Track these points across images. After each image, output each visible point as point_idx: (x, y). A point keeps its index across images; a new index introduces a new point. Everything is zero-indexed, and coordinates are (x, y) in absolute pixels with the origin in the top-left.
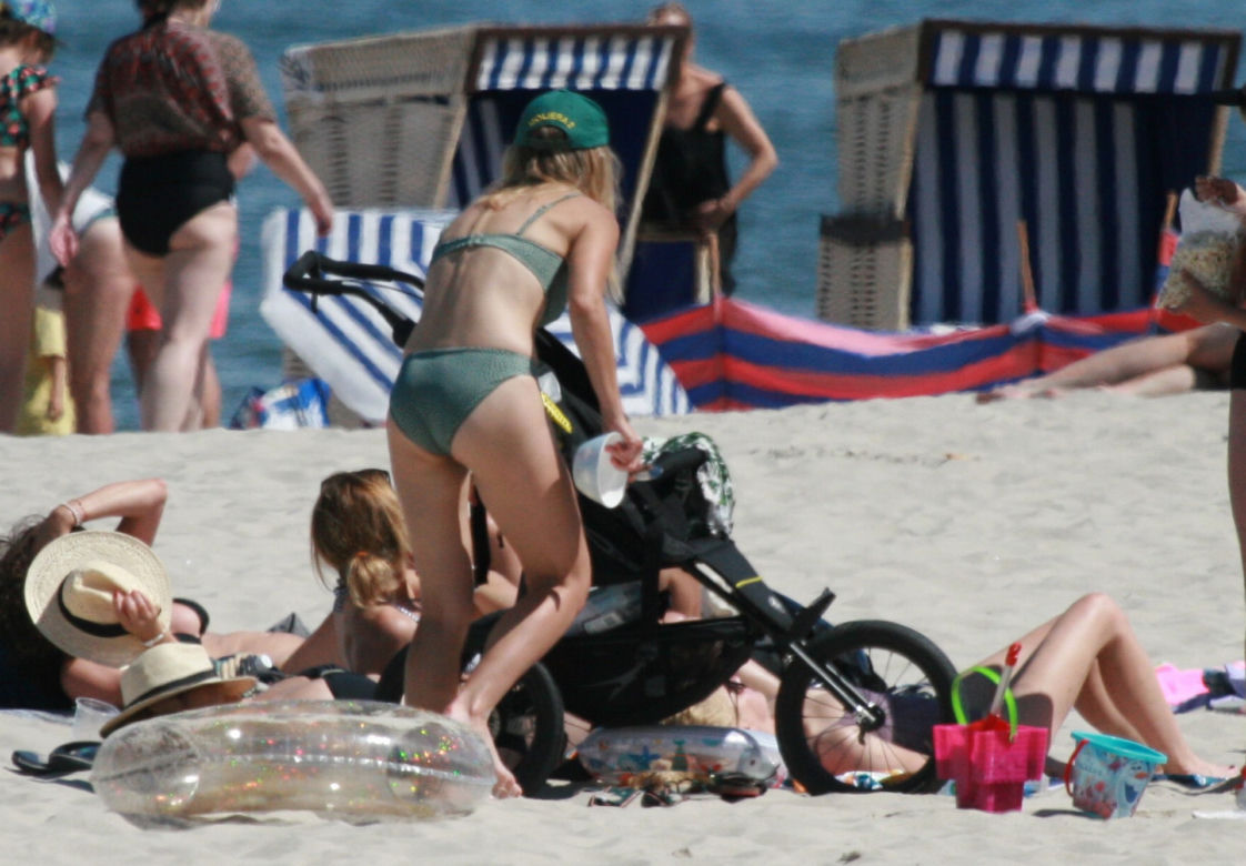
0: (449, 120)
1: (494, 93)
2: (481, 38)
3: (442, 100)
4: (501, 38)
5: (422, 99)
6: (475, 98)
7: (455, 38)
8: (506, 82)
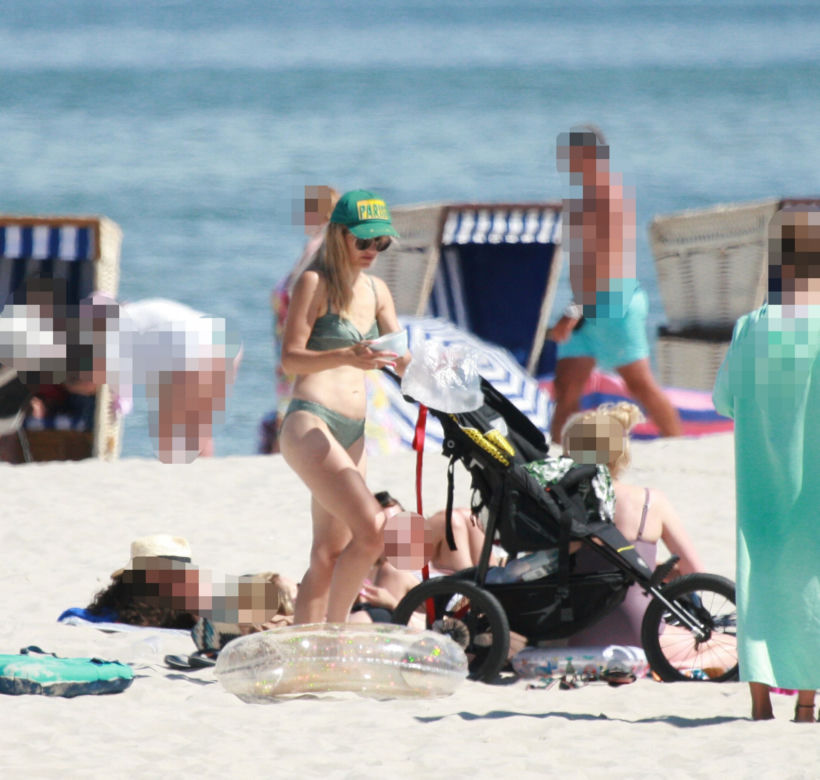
0: (426, 262)
1: (455, 246)
2: (446, 212)
3: (421, 250)
4: (460, 211)
5: (409, 250)
6: (443, 249)
7: (429, 211)
8: (463, 239)
